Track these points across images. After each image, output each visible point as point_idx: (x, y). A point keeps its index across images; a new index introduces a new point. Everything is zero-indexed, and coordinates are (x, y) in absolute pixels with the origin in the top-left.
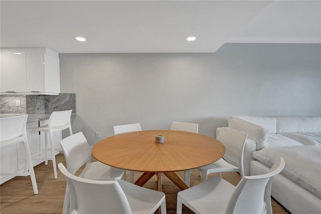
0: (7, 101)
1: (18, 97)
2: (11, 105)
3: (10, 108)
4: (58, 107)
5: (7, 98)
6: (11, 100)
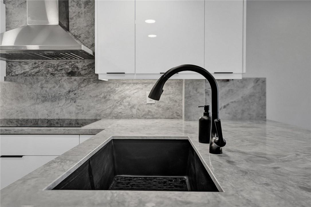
0: (127, 92)
2: (134, 102)
3: (133, 107)
4: (228, 107)
5: (128, 87)
6: (136, 91)
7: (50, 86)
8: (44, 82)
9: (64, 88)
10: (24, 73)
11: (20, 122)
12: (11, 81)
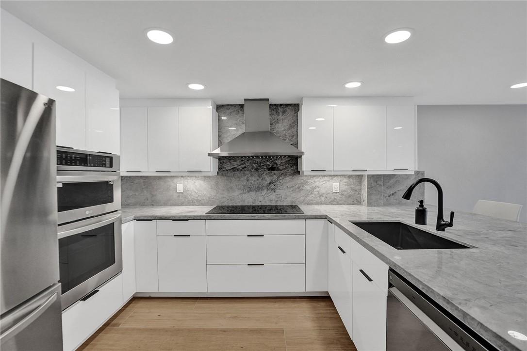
0: (317, 184)
1: (336, 178)
2: (323, 191)
3: (322, 195)
4: (395, 194)
5: (317, 180)
6: (324, 182)
7: (254, 179)
8: (249, 175)
9: (266, 181)
10: (233, 169)
11: (230, 209)
12: (222, 175)
